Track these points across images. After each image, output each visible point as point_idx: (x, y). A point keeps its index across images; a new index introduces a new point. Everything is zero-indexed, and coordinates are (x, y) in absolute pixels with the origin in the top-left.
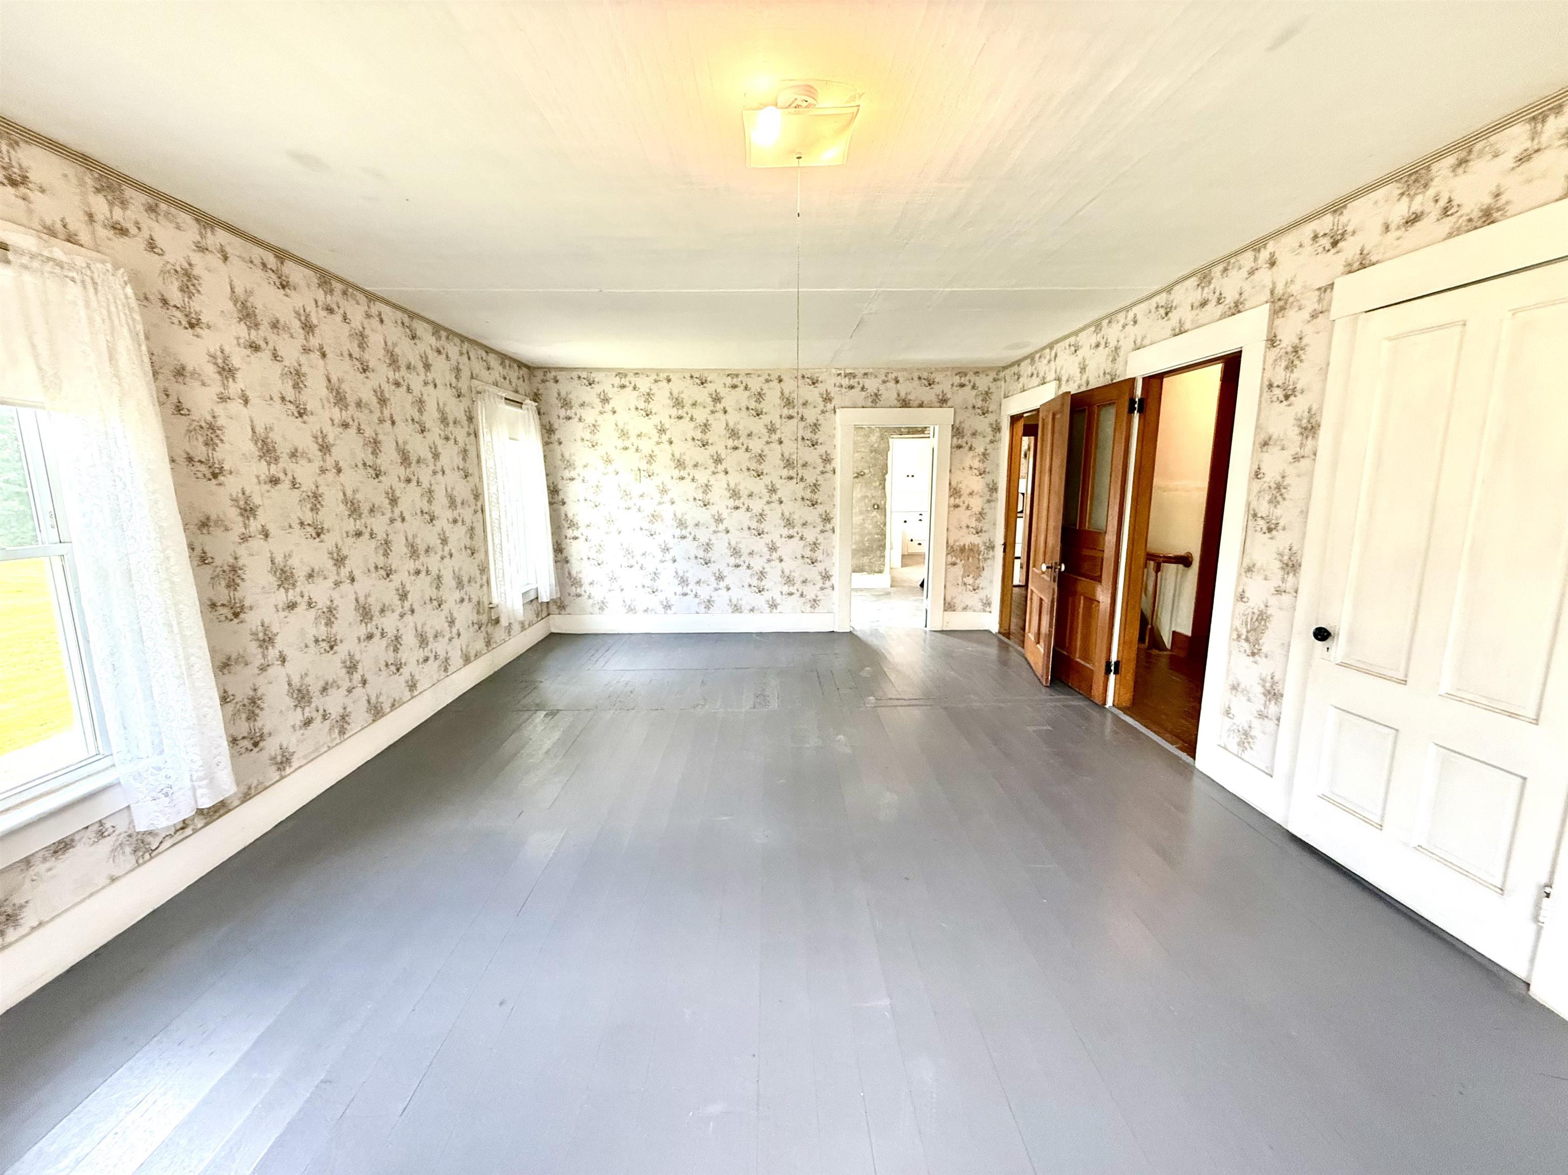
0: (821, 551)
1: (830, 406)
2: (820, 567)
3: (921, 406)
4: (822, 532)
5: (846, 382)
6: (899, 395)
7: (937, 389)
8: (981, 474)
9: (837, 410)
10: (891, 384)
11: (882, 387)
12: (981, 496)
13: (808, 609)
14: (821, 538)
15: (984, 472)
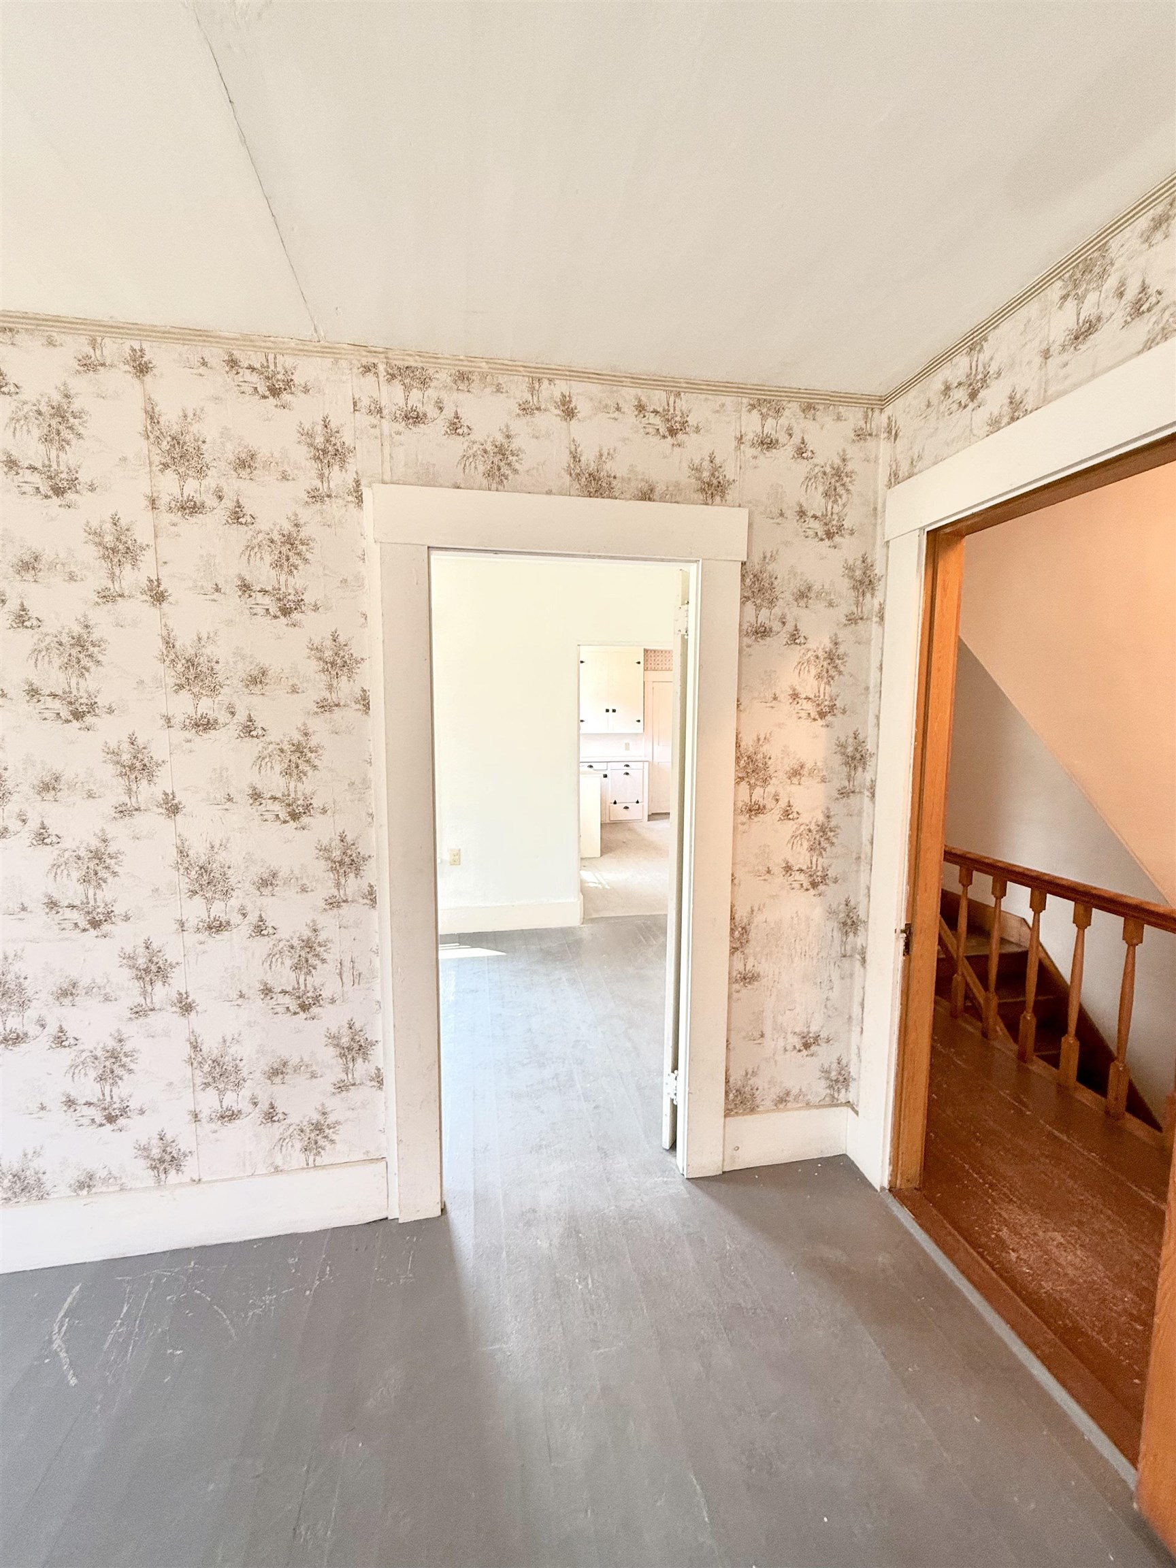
0: (331, 967)
1: (339, 478)
2: (331, 1018)
3: (646, 495)
4: (334, 903)
5: (393, 396)
6: (575, 457)
7: (695, 448)
8: (822, 715)
9: (367, 493)
10: (550, 420)
11: (520, 426)
12: (823, 781)
13: (297, 1158)
14: (329, 924)
15: (832, 707)
